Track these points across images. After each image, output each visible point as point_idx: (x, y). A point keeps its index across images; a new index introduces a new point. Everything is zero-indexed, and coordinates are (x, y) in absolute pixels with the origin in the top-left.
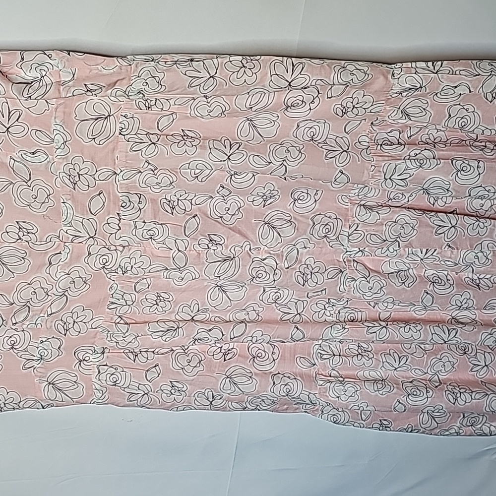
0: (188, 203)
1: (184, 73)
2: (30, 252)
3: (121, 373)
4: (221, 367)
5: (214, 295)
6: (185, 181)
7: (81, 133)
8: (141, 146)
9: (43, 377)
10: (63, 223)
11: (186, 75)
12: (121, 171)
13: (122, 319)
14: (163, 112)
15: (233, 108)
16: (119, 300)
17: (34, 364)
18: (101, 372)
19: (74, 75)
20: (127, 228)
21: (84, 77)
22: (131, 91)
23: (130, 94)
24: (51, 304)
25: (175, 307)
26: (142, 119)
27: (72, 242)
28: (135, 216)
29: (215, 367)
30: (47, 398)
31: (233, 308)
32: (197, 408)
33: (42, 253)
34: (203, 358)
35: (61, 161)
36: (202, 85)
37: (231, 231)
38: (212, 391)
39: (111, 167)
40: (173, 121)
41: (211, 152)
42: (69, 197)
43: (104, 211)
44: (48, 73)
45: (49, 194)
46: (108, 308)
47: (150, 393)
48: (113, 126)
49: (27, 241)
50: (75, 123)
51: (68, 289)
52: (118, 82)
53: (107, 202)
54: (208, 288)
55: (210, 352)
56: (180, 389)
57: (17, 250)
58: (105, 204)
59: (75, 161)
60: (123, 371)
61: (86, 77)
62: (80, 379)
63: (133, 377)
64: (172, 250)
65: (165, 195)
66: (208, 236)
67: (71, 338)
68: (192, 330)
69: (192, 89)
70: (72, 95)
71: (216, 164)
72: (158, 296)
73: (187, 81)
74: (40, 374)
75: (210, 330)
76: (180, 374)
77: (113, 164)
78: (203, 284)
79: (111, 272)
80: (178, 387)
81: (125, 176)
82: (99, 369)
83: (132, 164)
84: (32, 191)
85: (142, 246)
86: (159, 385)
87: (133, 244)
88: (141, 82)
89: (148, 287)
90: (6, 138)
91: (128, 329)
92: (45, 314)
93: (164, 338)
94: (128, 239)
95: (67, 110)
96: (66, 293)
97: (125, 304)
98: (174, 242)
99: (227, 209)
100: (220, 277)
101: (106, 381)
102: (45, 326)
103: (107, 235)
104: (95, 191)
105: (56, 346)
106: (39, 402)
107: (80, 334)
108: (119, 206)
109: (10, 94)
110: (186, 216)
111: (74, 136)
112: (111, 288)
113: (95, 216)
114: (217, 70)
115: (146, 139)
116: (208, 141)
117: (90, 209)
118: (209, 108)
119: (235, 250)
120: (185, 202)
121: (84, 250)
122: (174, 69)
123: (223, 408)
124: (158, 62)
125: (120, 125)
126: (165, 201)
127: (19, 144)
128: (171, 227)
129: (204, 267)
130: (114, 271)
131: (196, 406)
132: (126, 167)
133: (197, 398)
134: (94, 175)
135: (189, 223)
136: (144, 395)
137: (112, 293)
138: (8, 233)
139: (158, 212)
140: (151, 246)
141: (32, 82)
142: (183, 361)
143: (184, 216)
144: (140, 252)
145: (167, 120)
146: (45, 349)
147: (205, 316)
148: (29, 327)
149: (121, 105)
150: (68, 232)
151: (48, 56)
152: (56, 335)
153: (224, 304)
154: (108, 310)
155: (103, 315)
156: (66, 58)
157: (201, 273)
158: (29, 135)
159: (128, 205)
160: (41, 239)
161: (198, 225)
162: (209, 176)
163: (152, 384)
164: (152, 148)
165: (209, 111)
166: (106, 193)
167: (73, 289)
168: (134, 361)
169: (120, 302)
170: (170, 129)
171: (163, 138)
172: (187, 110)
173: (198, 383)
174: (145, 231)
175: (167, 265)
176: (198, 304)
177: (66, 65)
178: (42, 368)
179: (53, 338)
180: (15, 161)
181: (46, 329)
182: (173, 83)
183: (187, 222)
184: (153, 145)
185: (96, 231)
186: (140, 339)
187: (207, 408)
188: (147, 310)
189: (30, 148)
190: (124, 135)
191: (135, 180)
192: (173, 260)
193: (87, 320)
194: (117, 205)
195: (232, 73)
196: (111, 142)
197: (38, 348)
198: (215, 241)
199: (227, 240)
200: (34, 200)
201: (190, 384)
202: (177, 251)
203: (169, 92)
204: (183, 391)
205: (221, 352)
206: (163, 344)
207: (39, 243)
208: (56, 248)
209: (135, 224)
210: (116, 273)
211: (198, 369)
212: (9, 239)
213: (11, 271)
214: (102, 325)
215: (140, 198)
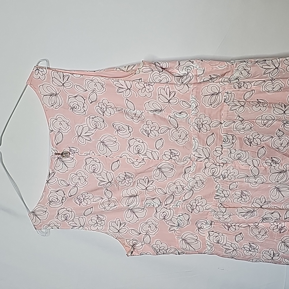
0: (258, 140)
1: (261, 67)
2: (176, 166)
3: (221, 236)
4: (279, 236)
5: (274, 193)
6: (258, 127)
7: (205, 102)
8: (236, 107)
9: (179, 236)
10: (193, 150)
11: (262, 68)
12: (224, 122)
13: (222, 205)
14: (247, 90)
15: (287, 86)
16: (220, 194)
17: (175, 228)
18: (211, 235)
19: (204, 71)
20: (226, 153)
21: (209, 72)
22: (232, 78)
23: (232, 80)
24: (185, 195)
25: (252, 199)
26: (236, 94)
27: (197, 161)
28: (230, 146)
29: (275, 236)
30: (182, 248)
31: (285, 202)
32: (264, 261)
33: (181, 166)
34: (267, 231)
35: (194, 117)
36: (271, 73)
37: (284, 155)
38: (273, 250)
39: (219, 120)
40: (252, 95)
41: (274, 110)
42: (196, 136)
43: (214, 144)
44: (191, 71)
45: (186, 135)
46: (214, 198)
47: (237, 249)
48: (220, 98)
49: (174, 160)
50: (202, 97)
51: (194, 187)
52: (226, 74)
53: (216, 139)
54: (270, 189)
55: (271, 228)
56: (254, 248)
57: (169, 164)
58: (215, 140)
59: (201, 117)
60: (222, 235)
61: (210, 72)
62: (199, 238)
63: (228, 239)
64: (250, 166)
65: (246, 135)
66: (271, 158)
67: (194, 214)
68: (262, 213)
69: (265, 75)
70: (203, 81)
71: (277, 116)
72: (242, 193)
73: (263, 71)
74: (178, 234)
75: (272, 213)
76: (255, 239)
77: (220, 118)
78: (268, 186)
79: (217, 178)
80: (253, 247)
81: (226, 125)
82: (209, 233)
83: (230, 117)
84: (179, 133)
85: (234, 164)
86: (243, 245)
87: (229, 162)
88: (238, 73)
89: (237, 187)
90: (168, 106)
91: (226, 211)
92: (181, 200)
93: (245, 217)
94: (226, 159)
95: (198, 90)
96: (193, 189)
97: (224, 196)
98: (252, 161)
99: (281, 144)
100: (278, 181)
101: (213, 240)
102: (181, 207)
103: (215, 157)
104: (210, 133)
105: (187, 219)
106: (177, 250)
107: (200, 212)
108: (222, 141)
109: (173, 81)
110: (258, 147)
111: (201, 103)
112: (216, 187)
113: (209, 146)
114: (279, 64)
115: (238, 104)
116: (272, 104)
117: (207, 142)
118: (273, 86)
119: (287, 167)
120: (257, 140)
121: (203, 165)
122: (256, 65)
123: (279, 262)
124: (247, 62)
125: (224, 97)
126: (246, 139)
127: (174, 109)
128: (250, 153)
129: (268, 176)
130: (218, 177)
131: (263, 260)
132: (227, 119)
133: (264, 255)
134: (210, 124)
135: (260, 151)
136: (234, 250)
137: (217, 189)
138: (165, 155)
139: (243, 145)
140: (239, 163)
141: (183, 76)
142: (256, 231)
143: (257, 147)
144: (233, 167)
145: (249, 94)
146: (181, 220)
147: (268, 206)
148: (173, 207)
149: (225, 87)
150: (195, 155)
151: (192, 62)
152: (187, 212)
153: (280, 199)
154: (214, 199)
155: (211, 202)
156: (201, 63)
157: (267, 179)
158: (179, 104)
159: (227, 140)
160: (181, 159)
161: (265, 152)
162: (271, 124)
163: (239, 244)
164: (242, 108)
165: (272, 88)
166: (216, 134)
167: (197, 187)
168: (228, 230)
169: (221, 195)
170: (250, 99)
171: (247, 103)
172: (261, 88)
173: (265, 245)
174: (236, 155)
175: (248, 174)
176: (265, 198)
177: (200, 66)
178: (179, 231)
179: (185, 214)
180: (171, 117)
181: (182, 209)
182: (256, 72)
183: (259, 150)
184: (242, 107)
185: (209, 155)
186: (232, 217)
187: (269, 261)
188: (235, 200)
189: (179, 111)
190: (227, 103)
191: (231, 126)
192: (251, 171)
193: (203, 204)
194: (221, 140)
195: (288, 65)
196: (220, 106)
197: (177, 219)
198: (275, 161)
199: (282, 161)
200: (179, 138)
201: (261, 246)
202: (253, 167)
203: (253, 77)
204: (256, 249)
205: (277, 228)
206: (245, 221)
207: (180, 161)
208: (188, 164)
209: (230, 151)
210: (219, 178)
211: (265, 237)
212: (166, 159)
213: (165, 176)
214: (211, 208)
215: (233, 137)
